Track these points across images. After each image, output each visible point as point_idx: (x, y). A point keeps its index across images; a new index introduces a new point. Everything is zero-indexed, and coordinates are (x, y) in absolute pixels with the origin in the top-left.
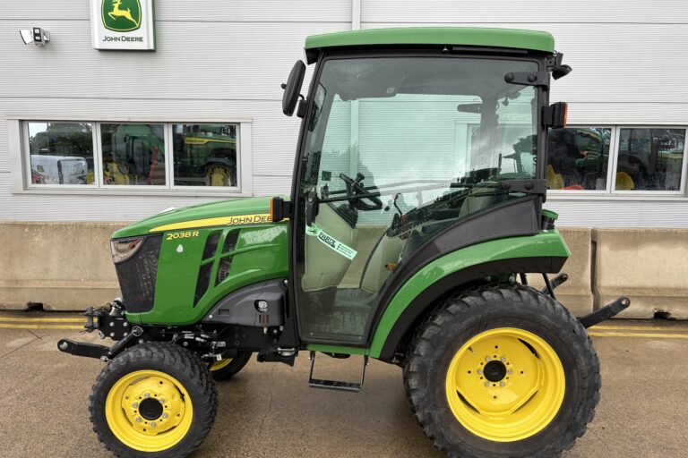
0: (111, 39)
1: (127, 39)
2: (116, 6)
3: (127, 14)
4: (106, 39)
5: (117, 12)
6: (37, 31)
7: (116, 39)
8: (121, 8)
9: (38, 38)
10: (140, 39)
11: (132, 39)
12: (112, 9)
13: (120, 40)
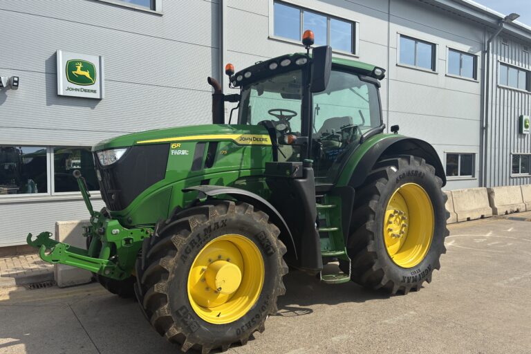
0: (73, 89)
1: (85, 91)
2: (79, 68)
3: (87, 74)
4: (68, 89)
5: (79, 72)
6: (16, 79)
7: (76, 90)
8: (82, 69)
9: (15, 84)
10: (95, 92)
11: (88, 91)
12: (76, 69)
13: (78, 91)
